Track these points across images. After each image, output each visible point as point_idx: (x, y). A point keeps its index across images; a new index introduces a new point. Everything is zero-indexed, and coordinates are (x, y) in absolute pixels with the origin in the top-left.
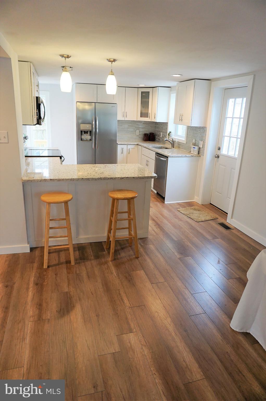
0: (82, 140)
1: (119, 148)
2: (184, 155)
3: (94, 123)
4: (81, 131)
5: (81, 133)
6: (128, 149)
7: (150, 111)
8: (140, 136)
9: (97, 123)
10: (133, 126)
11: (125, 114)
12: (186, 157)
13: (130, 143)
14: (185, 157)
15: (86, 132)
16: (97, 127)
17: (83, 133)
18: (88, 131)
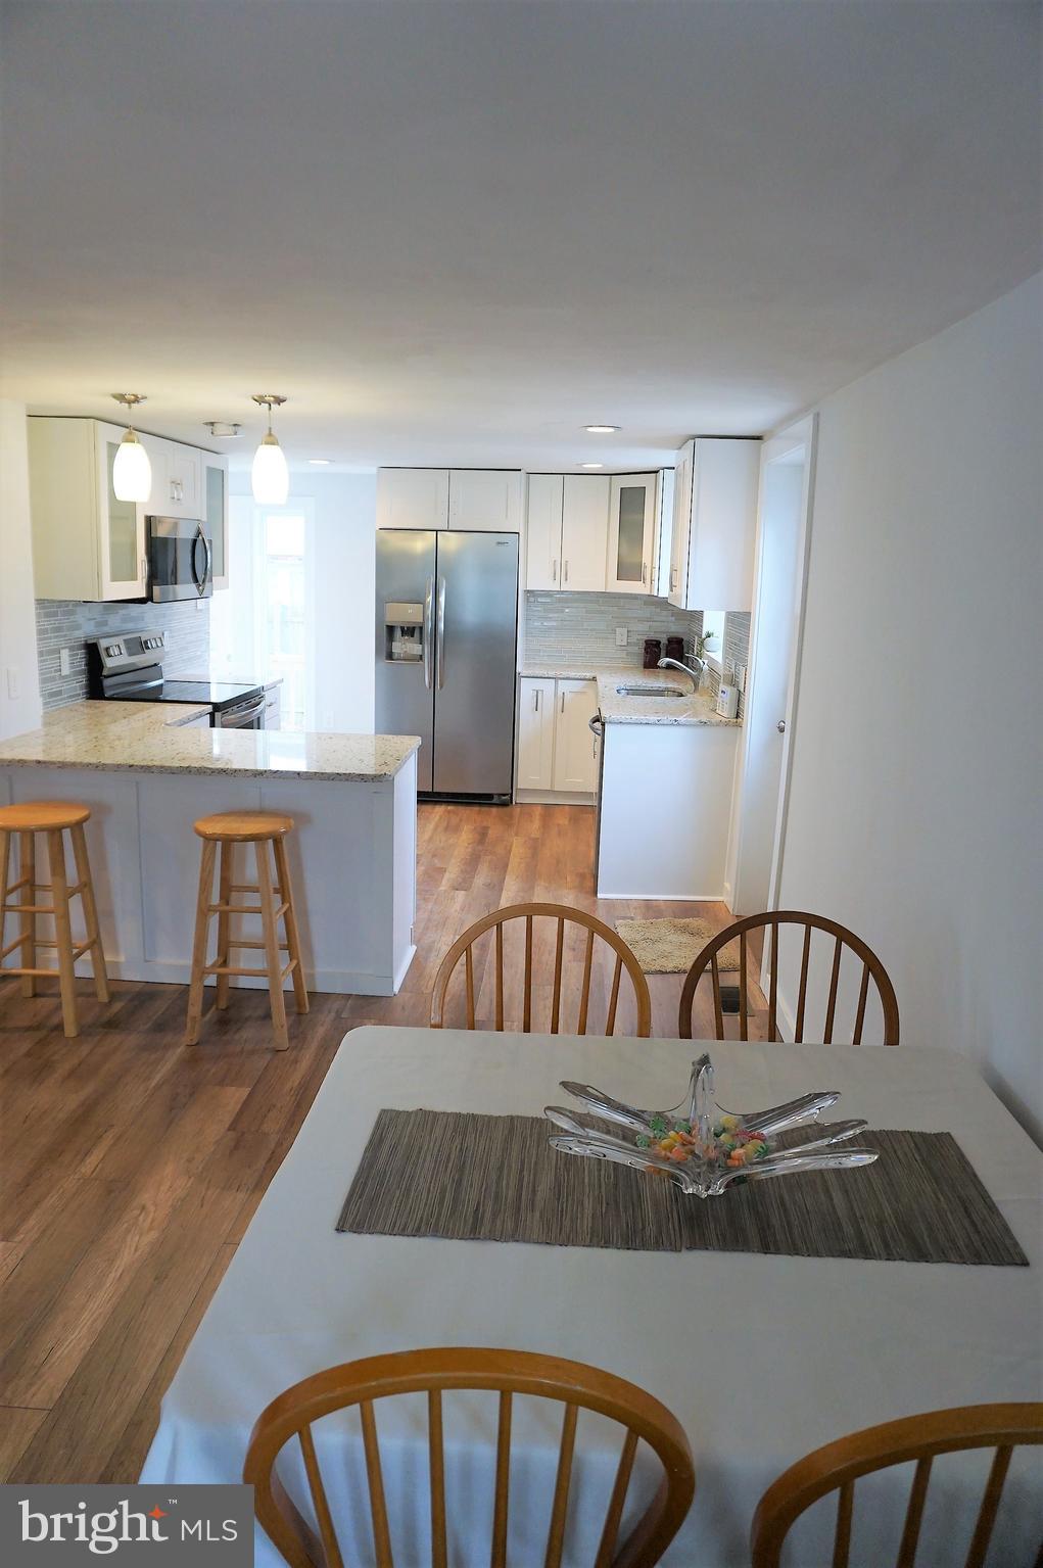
0: (390, 656)
1: (526, 689)
2: (665, 719)
3: (430, 599)
4: (391, 629)
5: (388, 633)
6: (560, 694)
7: (646, 559)
8: (630, 649)
9: (442, 599)
10: (603, 612)
11: (562, 570)
12: (676, 723)
13: (565, 674)
14: (672, 724)
15: (409, 631)
16: (441, 613)
17: (398, 633)
18: (414, 628)
